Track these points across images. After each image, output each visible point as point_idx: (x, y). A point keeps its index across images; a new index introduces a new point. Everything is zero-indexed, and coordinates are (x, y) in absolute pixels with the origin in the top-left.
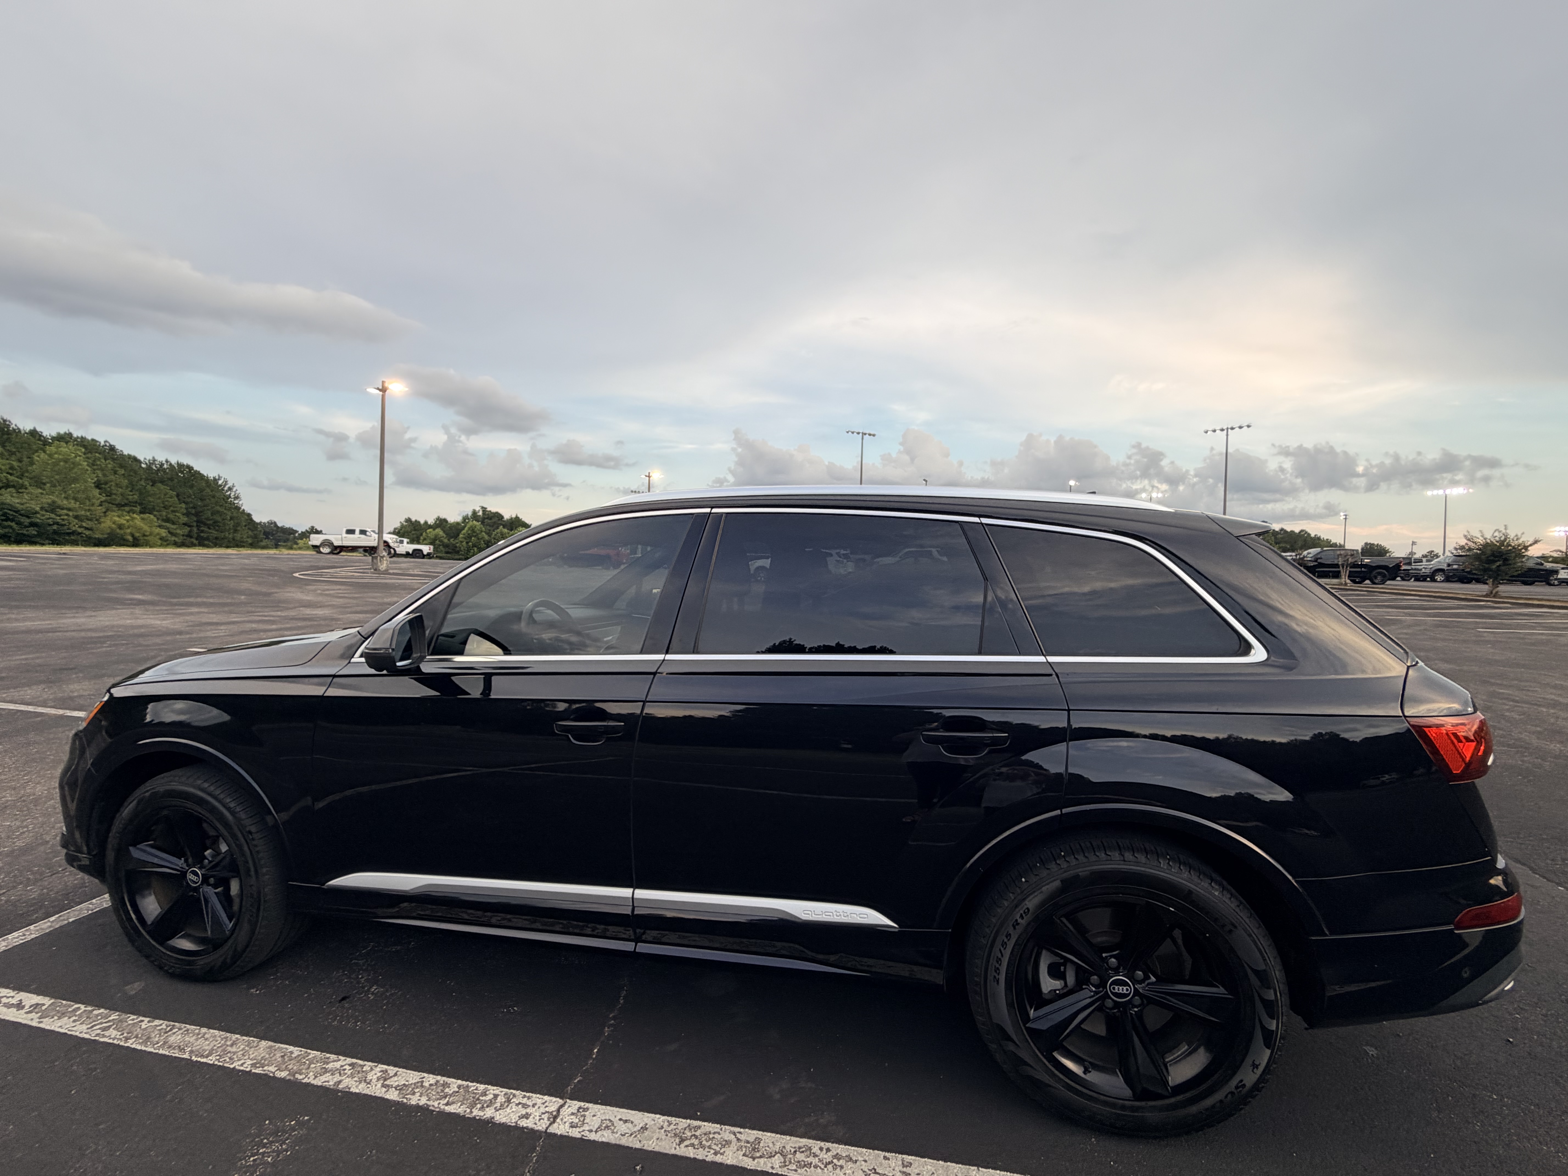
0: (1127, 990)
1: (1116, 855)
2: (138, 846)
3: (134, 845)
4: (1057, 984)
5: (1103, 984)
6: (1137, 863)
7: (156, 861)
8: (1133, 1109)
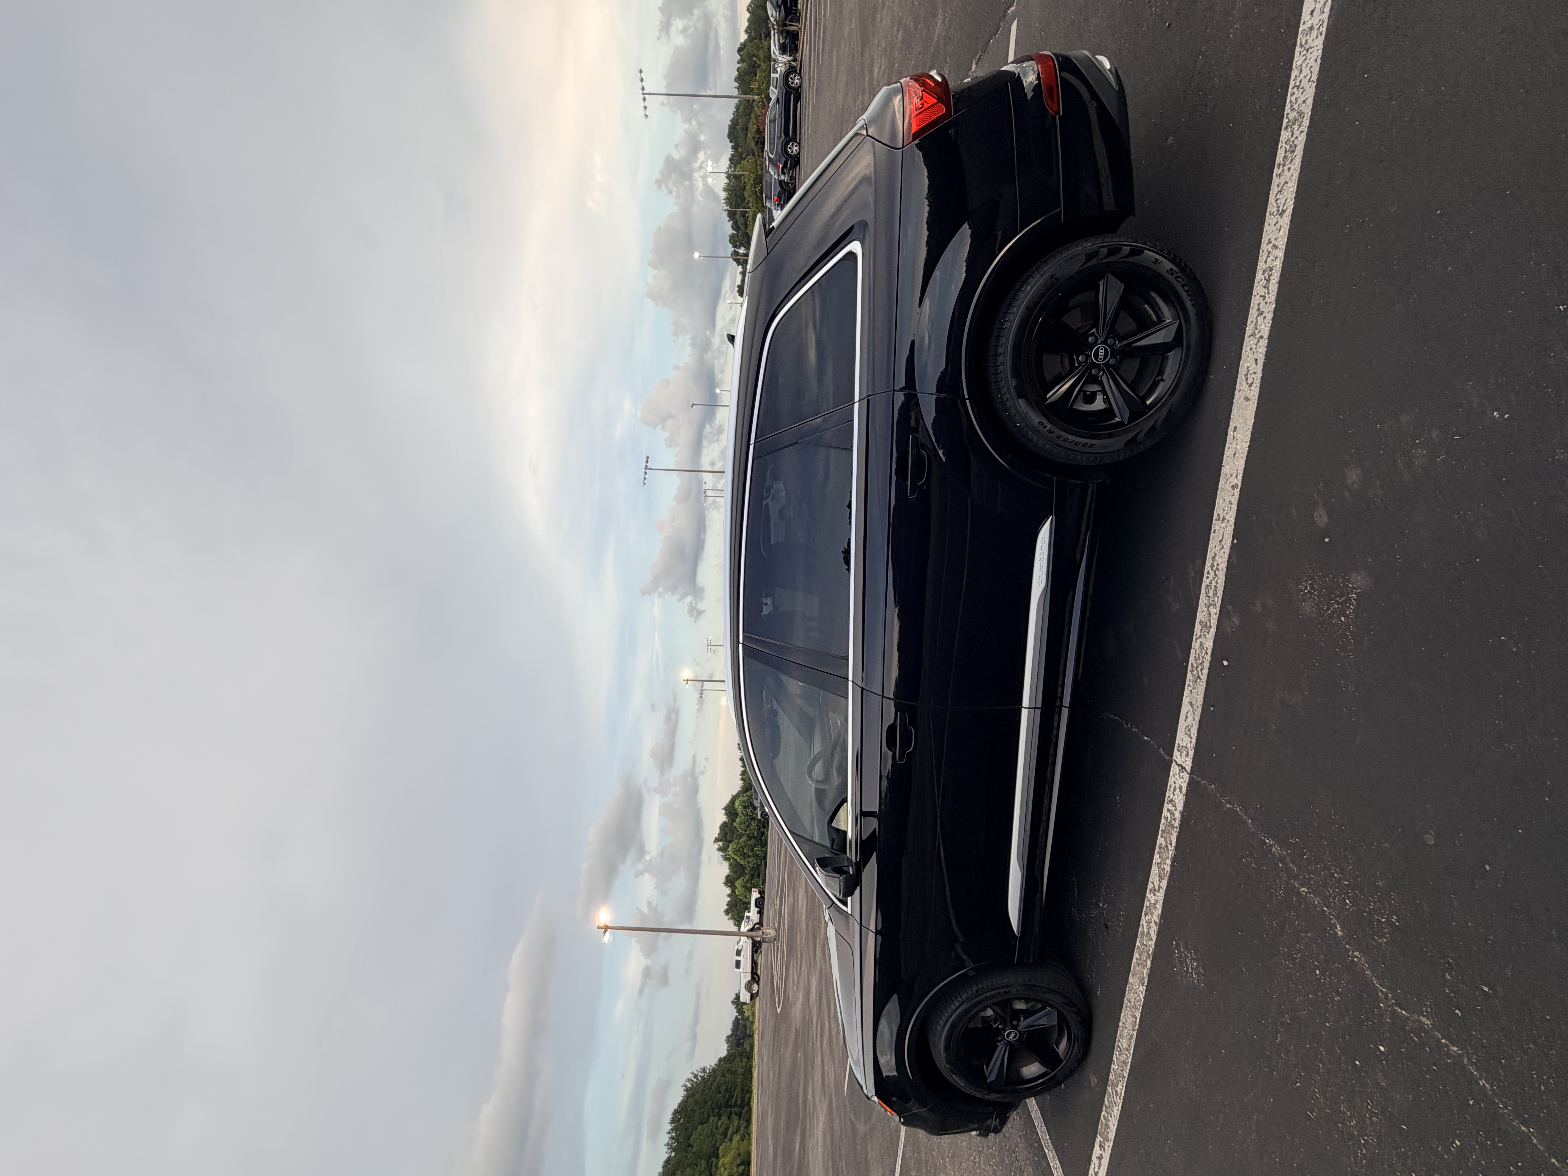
0: (1102, 349)
1: (1000, 359)
2: (987, 1075)
3: (987, 1079)
4: (1099, 398)
5: (1098, 366)
6: (1006, 344)
7: (998, 1063)
8: (1188, 349)
